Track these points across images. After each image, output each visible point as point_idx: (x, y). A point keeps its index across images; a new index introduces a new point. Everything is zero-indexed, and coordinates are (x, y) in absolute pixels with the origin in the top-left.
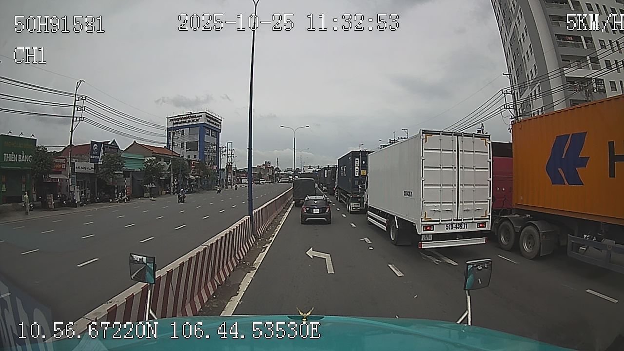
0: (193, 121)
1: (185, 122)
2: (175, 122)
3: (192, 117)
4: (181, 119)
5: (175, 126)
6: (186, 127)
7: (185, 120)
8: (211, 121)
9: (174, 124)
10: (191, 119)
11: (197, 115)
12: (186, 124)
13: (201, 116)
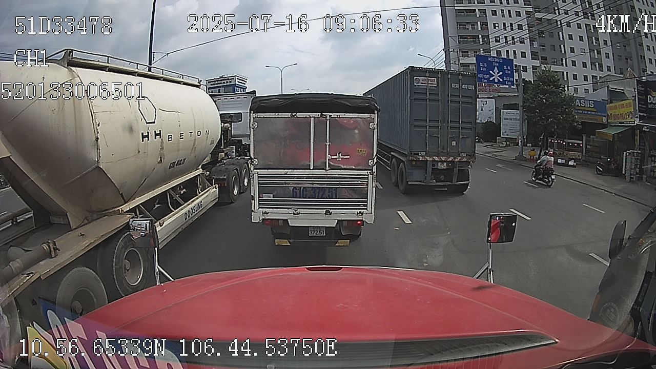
0: (227, 82)
1: (221, 83)
2: (212, 83)
3: (226, 80)
4: (218, 81)
5: (213, 86)
6: (220, 87)
7: (220, 82)
8: (241, 81)
9: (211, 85)
10: (225, 81)
11: (230, 78)
12: (221, 85)
13: (233, 79)
